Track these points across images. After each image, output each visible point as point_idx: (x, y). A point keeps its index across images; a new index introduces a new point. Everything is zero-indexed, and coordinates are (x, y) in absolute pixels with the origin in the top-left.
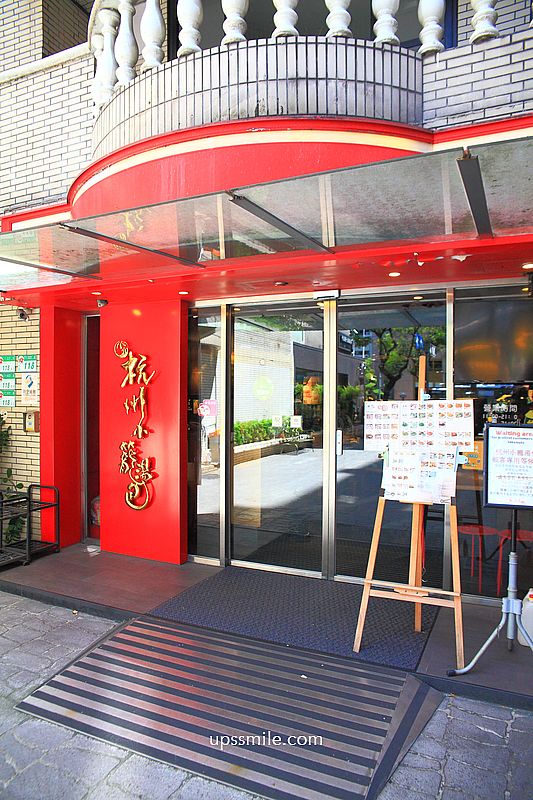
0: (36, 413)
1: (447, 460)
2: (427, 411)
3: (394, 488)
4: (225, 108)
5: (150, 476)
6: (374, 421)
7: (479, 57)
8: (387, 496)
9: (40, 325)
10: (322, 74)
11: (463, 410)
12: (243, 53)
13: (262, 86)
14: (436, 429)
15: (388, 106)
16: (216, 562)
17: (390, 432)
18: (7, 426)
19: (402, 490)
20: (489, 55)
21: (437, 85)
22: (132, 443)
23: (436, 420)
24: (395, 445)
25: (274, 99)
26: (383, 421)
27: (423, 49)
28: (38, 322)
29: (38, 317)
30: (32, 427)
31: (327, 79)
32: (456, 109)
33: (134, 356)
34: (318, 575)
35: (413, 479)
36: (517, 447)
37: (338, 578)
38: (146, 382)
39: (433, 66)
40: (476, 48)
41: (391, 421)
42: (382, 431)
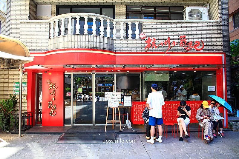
0: (26, 96)
1: (117, 101)
2: (114, 94)
3: (110, 106)
4: (85, 45)
5: (56, 108)
6: (106, 95)
7: (122, 41)
8: (109, 107)
9: (27, 76)
10: (100, 42)
11: (119, 93)
12: (88, 37)
13: (91, 42)
14: (116, 96)
15: (109, 47)
16: (71, 125)
17: (109, 97)
18: (16, 99)
19: (111, 106)
20: (123, 41)
21: (116, 44)
22: (51, 102)
23: (116, 95)
24: (110, 99)
25: (93, 45)
26: (107, 95)
27: (113, 38)
28: (27, 75)
29: (27, 74)
30: (26, 99)
31: (101, 42)
32: (118, 48)
33: (52, 83)
34: (92, 125)
35: (113, 104)
36: (127, 98)
37: (96, 125)
38: (55, 89)
39: (115, 41)
40: (121, 40)
41: (109, 95)
42: (107, 97)
